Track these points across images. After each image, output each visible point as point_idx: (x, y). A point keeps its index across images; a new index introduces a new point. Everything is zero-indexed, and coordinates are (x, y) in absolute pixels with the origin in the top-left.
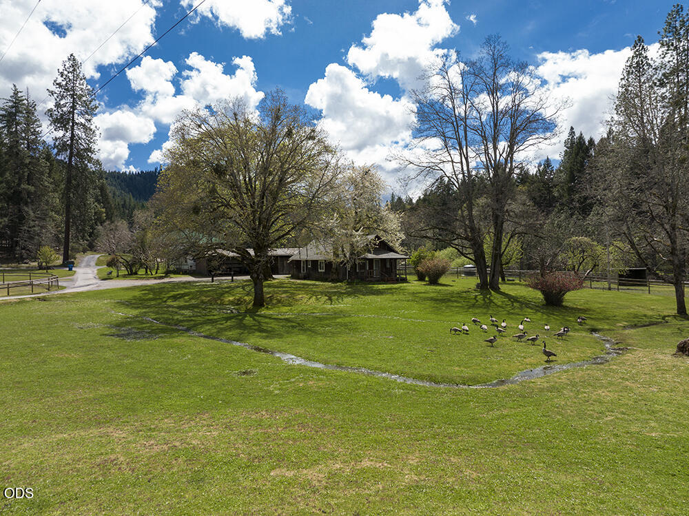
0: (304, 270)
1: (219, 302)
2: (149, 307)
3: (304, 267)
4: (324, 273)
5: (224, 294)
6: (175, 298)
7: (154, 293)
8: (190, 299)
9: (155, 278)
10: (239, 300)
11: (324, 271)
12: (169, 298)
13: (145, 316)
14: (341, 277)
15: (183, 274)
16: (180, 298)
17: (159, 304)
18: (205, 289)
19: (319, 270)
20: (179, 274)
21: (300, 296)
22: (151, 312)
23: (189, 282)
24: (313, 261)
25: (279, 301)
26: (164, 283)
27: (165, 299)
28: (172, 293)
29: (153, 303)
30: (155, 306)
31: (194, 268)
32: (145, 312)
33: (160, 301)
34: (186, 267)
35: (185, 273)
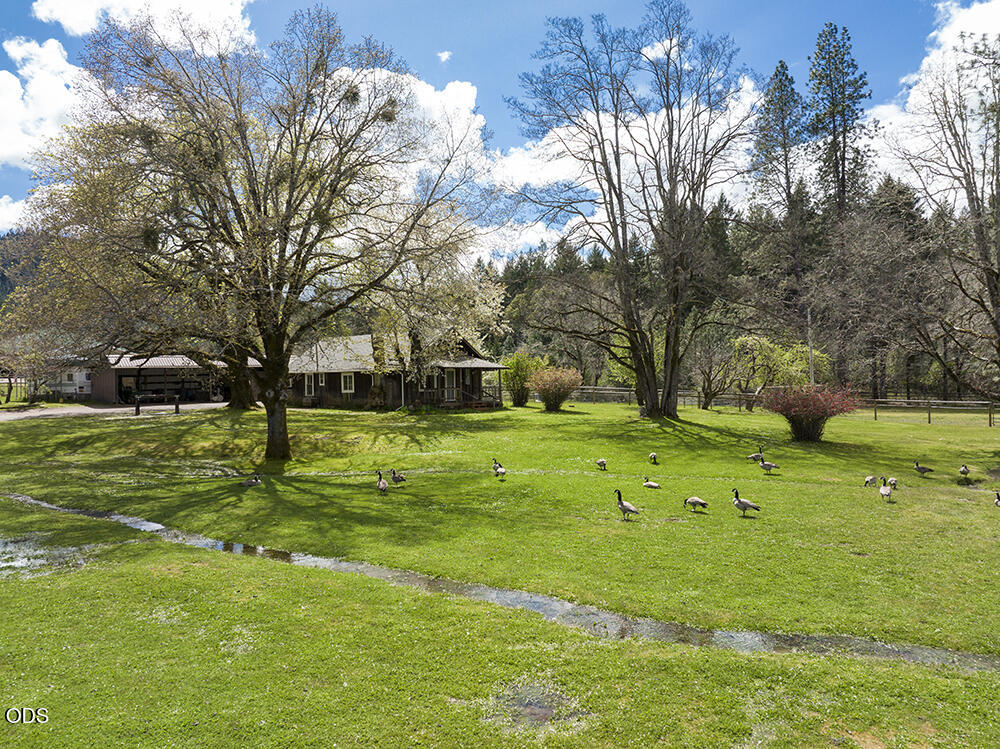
0: (310, 392)
1: (180, 451)
2: (17, 468)
3: (309, 387)
4: (354, 396)
5: (182, 436)
6: (73, 446)
7: (19, 438)
8: (110, 448)
9: (9, 410)
10: (224, 446)
11: (353, 391)
12: (59, 446)
13: (14, 490)
14: (389, 400)
15: (65, 402)
16: (83, 446)
17: (40, 461)
18: (132, 427)
19: (343, 391)
20: (58, 402)
21: (353, 436)
22: (25, 480)
23: (87, 416)
24: (329, 375)
25: (315, 447)
26: (32, 418)
27: (49, 450)
28: (63, 438)
29: (22, 458)
30: (31, 467)
31: (87, 391)
32: (12, 482)
33: (41, 454)
34: (70, 390)
35: (70, 399)
